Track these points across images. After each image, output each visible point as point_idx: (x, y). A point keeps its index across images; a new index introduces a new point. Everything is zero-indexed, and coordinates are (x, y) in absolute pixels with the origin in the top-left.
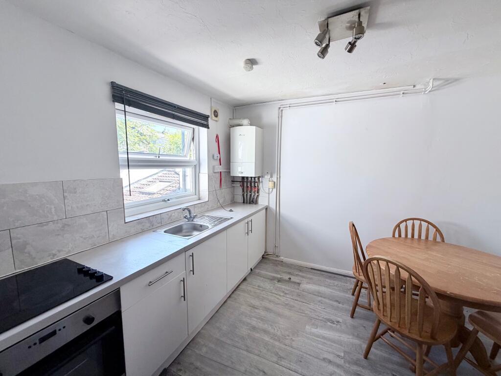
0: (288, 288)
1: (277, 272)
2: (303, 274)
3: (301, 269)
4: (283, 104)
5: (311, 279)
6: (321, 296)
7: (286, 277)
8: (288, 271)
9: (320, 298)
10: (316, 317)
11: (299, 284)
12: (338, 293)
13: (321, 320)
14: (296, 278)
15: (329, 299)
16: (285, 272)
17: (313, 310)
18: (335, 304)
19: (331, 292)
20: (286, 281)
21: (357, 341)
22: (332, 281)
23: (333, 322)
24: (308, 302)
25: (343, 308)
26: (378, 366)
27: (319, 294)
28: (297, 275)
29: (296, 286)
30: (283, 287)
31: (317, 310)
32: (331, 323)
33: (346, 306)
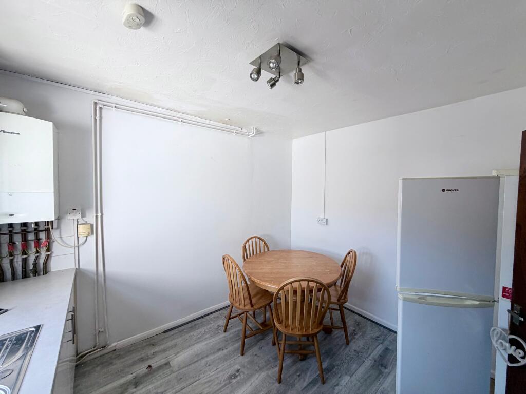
0: (159, 383)
1: (120, 373)
2: (162, 347)
3: (151, 342)
4: (102, 99)
5: (175, 346)
6: (202, 358)
7: (142, 369)
8: (136, 358)
9: (204, 361)
10: (218, 387)
11: (167, 364)
12: (213, 339)
13: (225, 385)
14: (156, 359)
15: (211, 354)
16: (134, 363)
17: (209, 381)
18: (221, 354)
19: (207, 344)
20: (146, 375)
21: (263, 374)
22: (198, 332)
23: (235, 376)
24: (197, 378)
25: (229, 351)
26: (288, 379)
27: (199, 357)
28: (154, 354)
29: (167, 371)
30: (150, 387)
31: (212, 378)
32: (234, 378)
33: (230, 348)
